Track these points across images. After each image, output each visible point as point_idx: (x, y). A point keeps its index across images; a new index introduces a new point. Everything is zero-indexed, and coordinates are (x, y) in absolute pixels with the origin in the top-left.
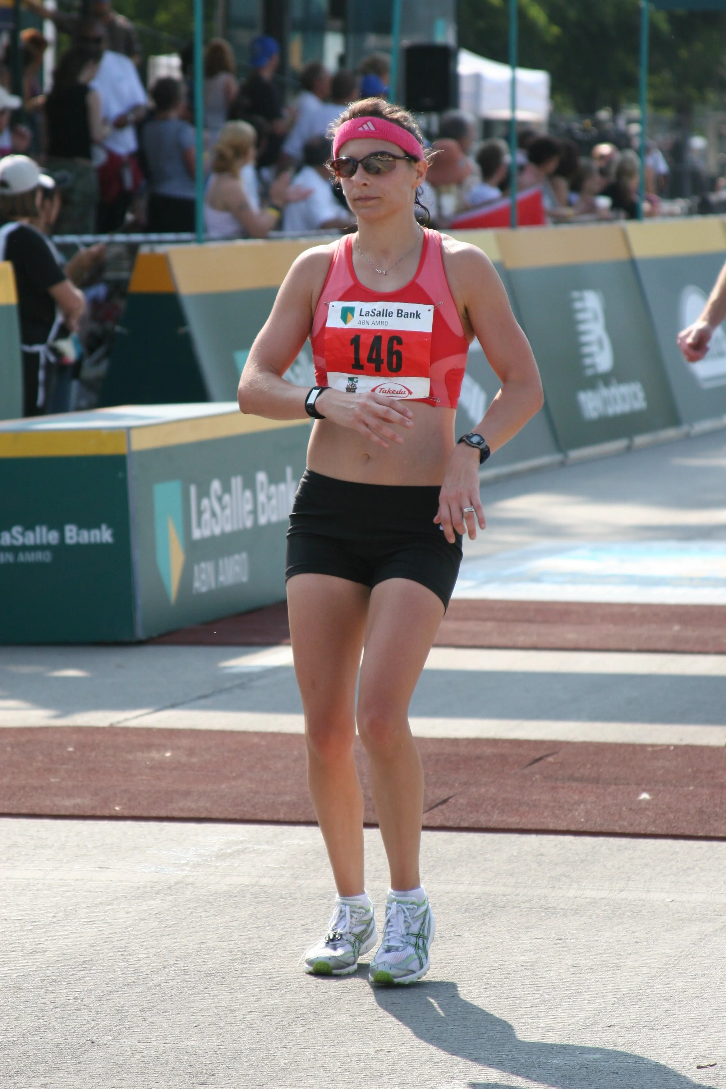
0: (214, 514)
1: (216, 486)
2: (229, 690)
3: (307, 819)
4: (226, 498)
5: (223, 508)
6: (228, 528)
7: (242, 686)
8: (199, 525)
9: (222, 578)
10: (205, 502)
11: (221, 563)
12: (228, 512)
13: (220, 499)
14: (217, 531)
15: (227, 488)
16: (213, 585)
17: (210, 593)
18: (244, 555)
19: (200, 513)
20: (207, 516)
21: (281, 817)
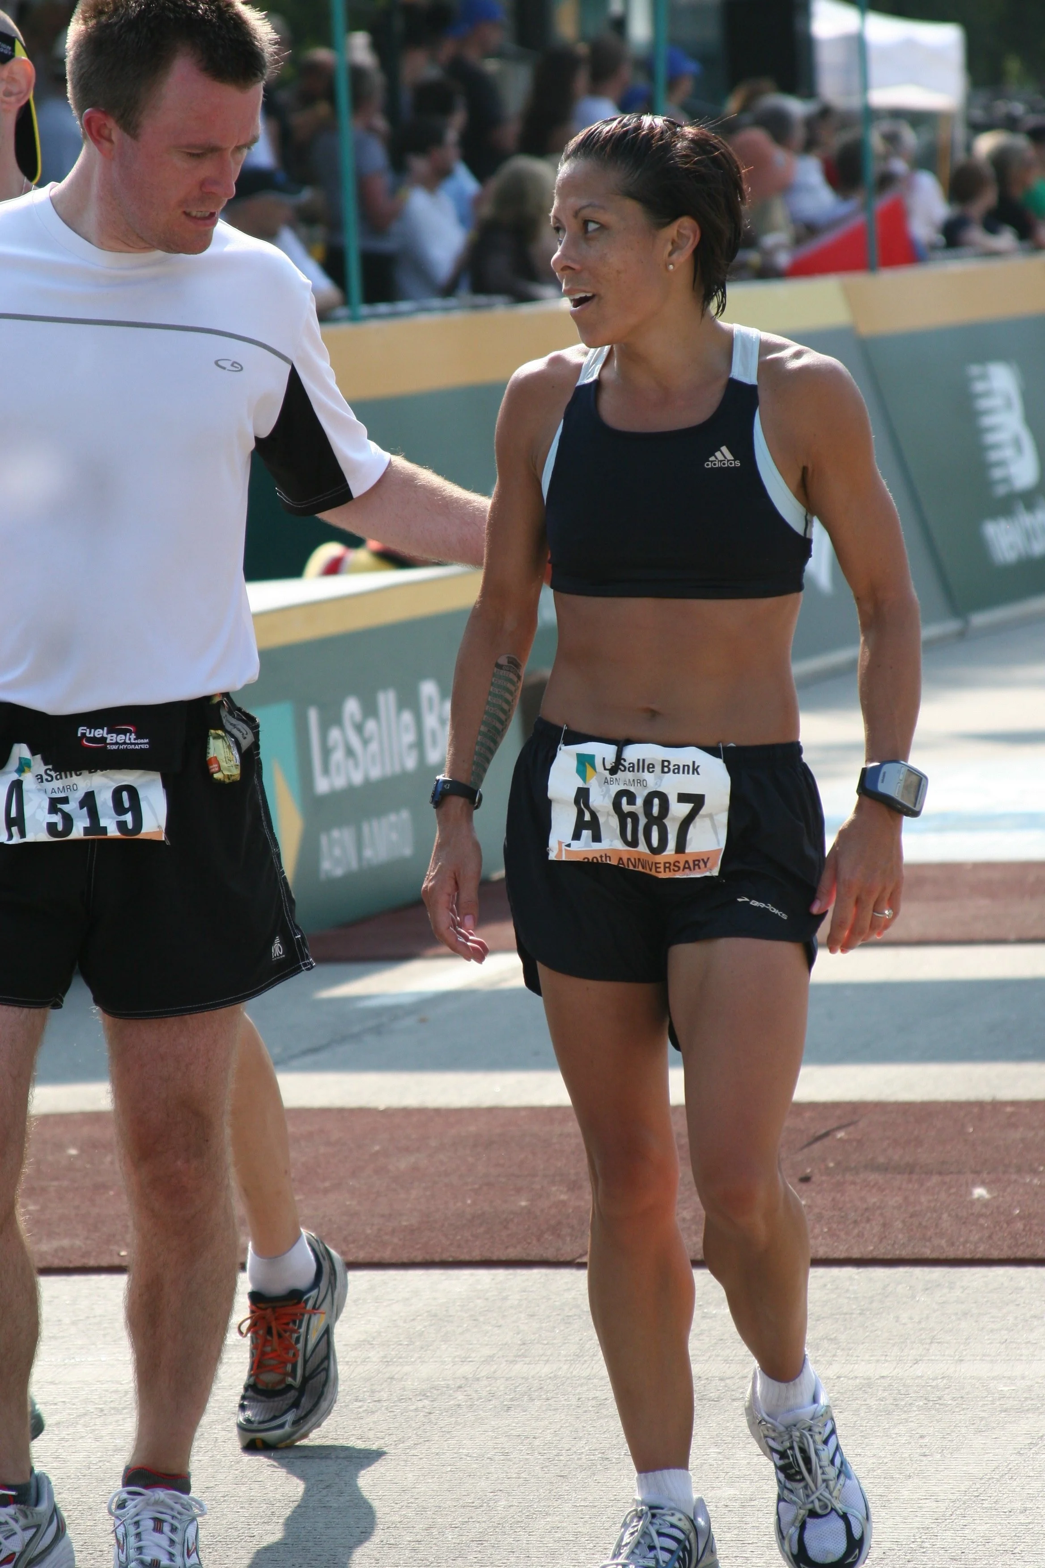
0: (350, 752)
1: (352, 707)
2: (355, 1037)
3: (428, 1258)
4: (371, 726)
5: (366, 742)
6: (375, 773)
7: (378, 1030)
8: (326, 770)
9: (368, 853)
10: (335, 734)
11: (366, 828)
12: (374, 747)
13: (359, 728)
14: (357, 778)
15: (370, 709)
16: (354, 865)
17: (349, 878)
18: (405, 815)
19: (326, 752)
20: (338, 756)
21: (387, 1255)
